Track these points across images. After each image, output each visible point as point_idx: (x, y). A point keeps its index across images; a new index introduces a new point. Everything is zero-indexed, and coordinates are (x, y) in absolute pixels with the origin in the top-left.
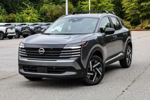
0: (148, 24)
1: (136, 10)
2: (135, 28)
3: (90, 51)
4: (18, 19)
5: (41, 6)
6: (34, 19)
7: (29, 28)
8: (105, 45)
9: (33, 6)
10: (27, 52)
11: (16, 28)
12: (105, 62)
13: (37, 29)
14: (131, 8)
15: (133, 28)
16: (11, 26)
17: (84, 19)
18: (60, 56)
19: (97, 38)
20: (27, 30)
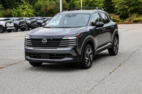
0: (136, 18)
1: (125, 4)
2: (123, 21)
3: (84, 41)
4: (15, 14)
5: (36, 2)
6: (30, 13)
7: (26, 22)
8: (96, 36)
9: (29, 2)
10: (32, 42)
11: (15, 22)
12: (96, 50)
13: (34, 23)
14: (120, 3)
15: (122, 21)
16: (10, 20)
17: (78, 15)
18: (60, 45)
19: (89, 30)
20: (24, 24)
